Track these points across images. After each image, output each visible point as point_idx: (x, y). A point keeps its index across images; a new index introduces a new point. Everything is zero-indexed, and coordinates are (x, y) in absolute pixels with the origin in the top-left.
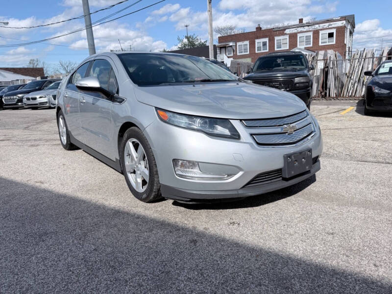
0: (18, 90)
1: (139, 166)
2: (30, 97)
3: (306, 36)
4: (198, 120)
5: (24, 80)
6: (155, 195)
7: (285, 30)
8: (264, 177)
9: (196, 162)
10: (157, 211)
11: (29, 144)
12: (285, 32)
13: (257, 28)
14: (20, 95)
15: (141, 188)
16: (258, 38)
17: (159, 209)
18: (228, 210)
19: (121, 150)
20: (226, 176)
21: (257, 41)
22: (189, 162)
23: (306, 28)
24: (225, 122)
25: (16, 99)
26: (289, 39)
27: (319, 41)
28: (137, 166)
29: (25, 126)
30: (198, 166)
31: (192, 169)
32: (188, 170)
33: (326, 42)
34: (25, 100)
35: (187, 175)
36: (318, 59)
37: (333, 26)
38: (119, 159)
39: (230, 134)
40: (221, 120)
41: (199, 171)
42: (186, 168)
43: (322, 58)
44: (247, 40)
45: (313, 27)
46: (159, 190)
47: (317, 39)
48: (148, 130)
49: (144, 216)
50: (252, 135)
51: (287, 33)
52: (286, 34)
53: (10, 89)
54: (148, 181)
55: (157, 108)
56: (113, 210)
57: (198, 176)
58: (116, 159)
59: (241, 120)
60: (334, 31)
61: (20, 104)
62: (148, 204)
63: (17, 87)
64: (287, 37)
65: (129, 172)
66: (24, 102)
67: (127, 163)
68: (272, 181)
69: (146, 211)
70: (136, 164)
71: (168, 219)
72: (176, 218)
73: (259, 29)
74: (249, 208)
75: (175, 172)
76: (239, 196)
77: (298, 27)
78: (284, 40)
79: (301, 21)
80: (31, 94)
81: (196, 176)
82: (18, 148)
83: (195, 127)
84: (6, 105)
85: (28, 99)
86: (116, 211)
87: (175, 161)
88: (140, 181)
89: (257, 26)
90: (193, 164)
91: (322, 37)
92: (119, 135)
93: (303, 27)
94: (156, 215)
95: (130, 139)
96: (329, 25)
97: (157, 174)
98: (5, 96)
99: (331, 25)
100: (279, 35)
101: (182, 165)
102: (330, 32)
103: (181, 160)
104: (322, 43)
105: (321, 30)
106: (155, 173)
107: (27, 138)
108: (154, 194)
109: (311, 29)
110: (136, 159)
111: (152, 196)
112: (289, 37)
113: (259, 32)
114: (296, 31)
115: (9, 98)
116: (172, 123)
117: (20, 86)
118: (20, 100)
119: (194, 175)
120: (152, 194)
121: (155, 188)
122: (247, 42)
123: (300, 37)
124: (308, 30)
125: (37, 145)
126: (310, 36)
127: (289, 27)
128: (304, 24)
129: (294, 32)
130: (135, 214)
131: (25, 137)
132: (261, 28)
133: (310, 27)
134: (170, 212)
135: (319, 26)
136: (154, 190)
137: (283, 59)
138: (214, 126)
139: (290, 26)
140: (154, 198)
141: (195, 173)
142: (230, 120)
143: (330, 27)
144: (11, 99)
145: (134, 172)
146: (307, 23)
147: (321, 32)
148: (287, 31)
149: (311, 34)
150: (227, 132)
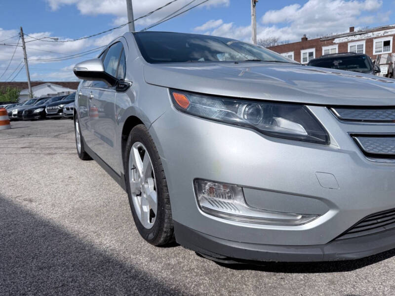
0: (62, 100)
1: (146, 186)
2: (70, 107)
3: (358, 46)
4: (244, 108)
5: (69, 92)
6: (167, 236)
7: (334, 39)
8: (375, 221)
9: (238, 186)
10: (169, 264)
11: (48, 152)
12: (334, 42)
13: (302, 39)
14: (62, 106)
15: (149, 221)
16: (303, 48)
17: (173, 261)
18: (295, 275)
19: (126, 160)
20: (300, 217)
21: (302, 52)
22: (225, 185)
23: (358, 37)
24: (296, 110)
25: (57, 109)
26: (339, 49)
27: (372, 50)
28: (143, 186)
29: (56, 134)
30: (241, 193)
31: (230, 198)
32: (221, 200)
33: (381, 51)
34: (65, 110)
35: (220, 209)
36: (380, 63)
37: (389, 33)
38: (123, 173)
39: (306, 134)
40: (288, 106)
41: (245, 205)
42: (219, 196)
43: (385, 62)
44: (292, 51)
45: (366, 35)
46: (172, 230)
47: (370, 48)
48: (156, 126)
49: (146, 274)
50: (352, 135)
51: (336, 42)
52: (335, 44)
53: (54, 100)
54: (155, 212)
55: (172, 90)
56: (101, 255)
57: (241, 213)
58: (122, 173)
59: (329, 107)
60: (391, 39)
61: (61, 114)
62: (158, 249)
63: (60, 98)
64: (336, 47)
65: (134, 193)
66: (64, 112)
67: (133, 180)
68: (387, 227)
69: (151, 264)
70: (141, 182)
71: (185, 285)
72: (199, 285)
73: (305, 39)
74: (335, 274)
75: (198, 201)
76: (326, 260)
77: (349, 36)
78: (333, 50)
79: (352, 29)
80: (70, 104)
81: (237, 213)
82: (34, 156)
83: (238, 120)
84: (49, 115)
85: (68, 109)
86: (105, 257)
87: (199, 183)
88: (146, 209)
89: (303, 37)
90: (232, 190)
91: (376, 46)
92: (122, 138)
93: (355, 35)
94: (165, 275)
95: (135, 144)
96: (385, 33)
97: (169, 202)
98: (48, 107)
99: (387, 32)
100: (327, 45)
101: (211, 191)
102: (385, 40)
103: (210, 181)
104: (376, 52)
105: (376, 38)
106: (166, 200)
107: (49, 146)
108: (164, 235)
109: (363, 38)
110: (142, 175)
111: (162, 239)
112: (339, 47)
113: (305, 43)
114: (346, 40)
115: (51, 108)
116: (196, 113)
117: (63, 97)
118: (61, 110)
119: (233, 212)
120: (161, 235)
121: (165, 225)
122: (292, 53)
123: (351, 47)
124: (360, 38)
125: (55, 154)
126: (363, 45)
127: (338, 37)
128: (355, 32)
129: (344, 41)
130: (132, 268)
131: (49, 144)
132: (307, 39)
133: (362, 35)
134: (191, 270)
135: (373, 35)
136: (165, 230)
137: (341, 61)
138: (274, 120)
139: (339, 35)
140: (165, 241)
141: (236, 208)
142: (307, 106)
143: (385, 34)
144: (53, 109)
145: (140, 195)
146: (358, 32)
147: (375, 41)
148: (337, 41)
149: (364, 43)
150: (299, 129)
